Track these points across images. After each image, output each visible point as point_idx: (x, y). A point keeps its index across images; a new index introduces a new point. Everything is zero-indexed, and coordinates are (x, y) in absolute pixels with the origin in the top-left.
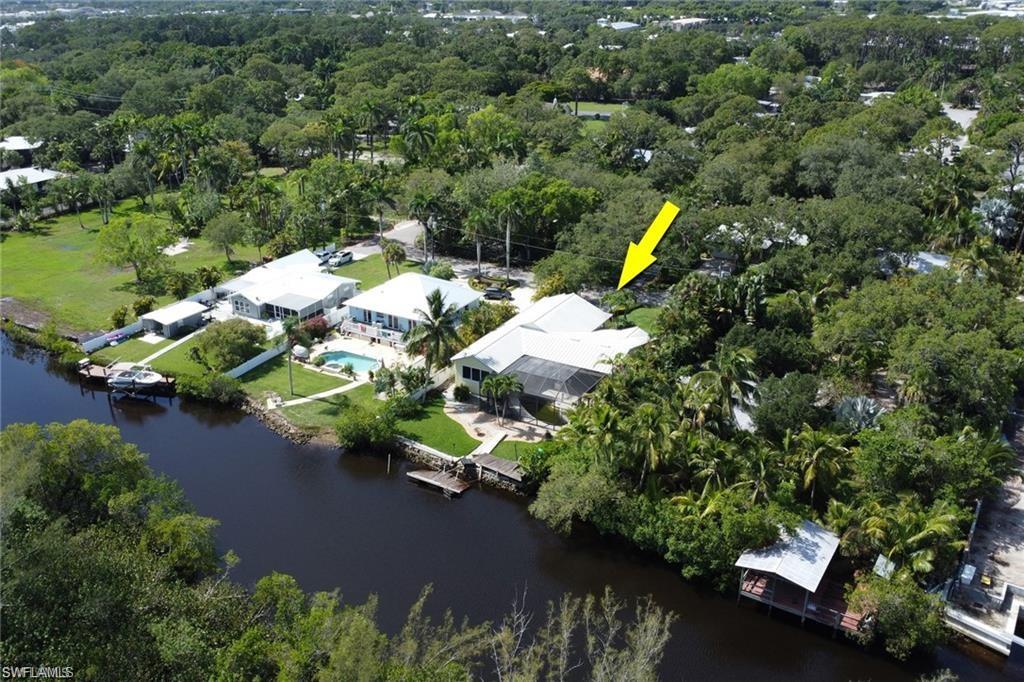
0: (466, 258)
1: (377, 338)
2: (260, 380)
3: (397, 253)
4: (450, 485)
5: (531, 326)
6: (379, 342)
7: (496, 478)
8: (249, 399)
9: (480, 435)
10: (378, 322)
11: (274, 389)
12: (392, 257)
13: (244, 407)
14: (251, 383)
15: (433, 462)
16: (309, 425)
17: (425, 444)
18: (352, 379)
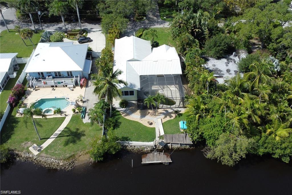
0: (53, 22)
1: (54, 85)
2: (13, 137)
3: (29, 33)
4: (163, 159)
5: (134, 59)
6: (56, 86)
7: (179, 146)
8: (17, 152)
9: (151, 124)
10: (49, 76)
11: (27, 139)
12: (27, 36)
13: (18, 159)
14: (9, 141)
15: (146, 149)
16: (68, 155)
17: (134, 141)
18: (63, 116)
